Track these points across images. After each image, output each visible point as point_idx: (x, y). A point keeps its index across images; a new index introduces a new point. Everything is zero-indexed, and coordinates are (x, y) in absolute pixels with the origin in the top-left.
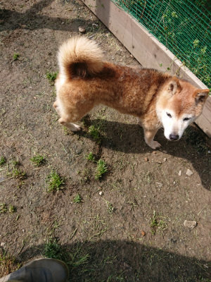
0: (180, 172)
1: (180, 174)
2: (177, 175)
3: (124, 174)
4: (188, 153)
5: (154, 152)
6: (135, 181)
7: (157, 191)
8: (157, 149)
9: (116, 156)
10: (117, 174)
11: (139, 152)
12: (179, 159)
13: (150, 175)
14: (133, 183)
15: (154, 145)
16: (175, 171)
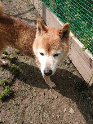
0: (65, 109)
1: (65, 111)
2: (63, 111)
3: (23, 101)
4: (75, 96)
5: (51, 90)
6: (29, 108)
7: (43, 120)
8: (53, 88)
9: (23, 87)
10: (18, 100)
11: (41, 87)
12: (67, 99)
13: (42, 106)
14: (27, 109)
15: (52, 85)
16: (62, 107)
